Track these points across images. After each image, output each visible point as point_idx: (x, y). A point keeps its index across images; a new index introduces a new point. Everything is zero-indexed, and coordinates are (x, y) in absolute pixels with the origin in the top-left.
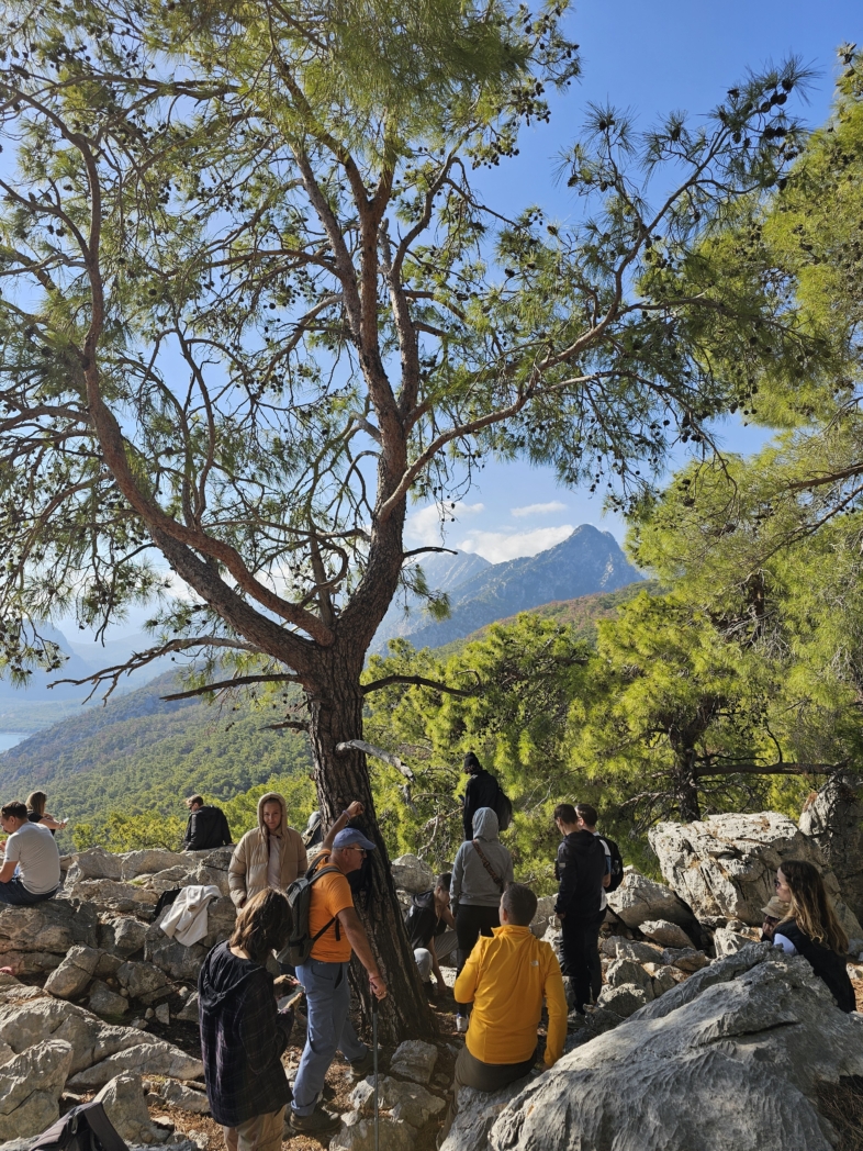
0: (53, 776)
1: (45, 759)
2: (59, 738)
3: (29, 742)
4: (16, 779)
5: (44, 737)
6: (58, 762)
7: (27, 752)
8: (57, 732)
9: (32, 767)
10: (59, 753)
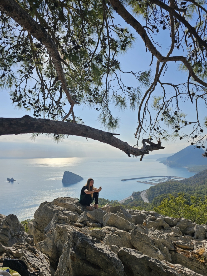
0: (205, 183)
1: (202, 179)
2: (205, 174)
3: (198, 175)
4: (196, 183)
5: (201, 174)
6: (205, 180)
7: (197, 177)
8: (204, 173)
9: (199, 181)
10: (205, 178)
